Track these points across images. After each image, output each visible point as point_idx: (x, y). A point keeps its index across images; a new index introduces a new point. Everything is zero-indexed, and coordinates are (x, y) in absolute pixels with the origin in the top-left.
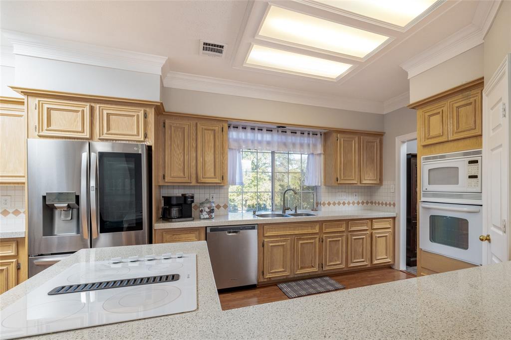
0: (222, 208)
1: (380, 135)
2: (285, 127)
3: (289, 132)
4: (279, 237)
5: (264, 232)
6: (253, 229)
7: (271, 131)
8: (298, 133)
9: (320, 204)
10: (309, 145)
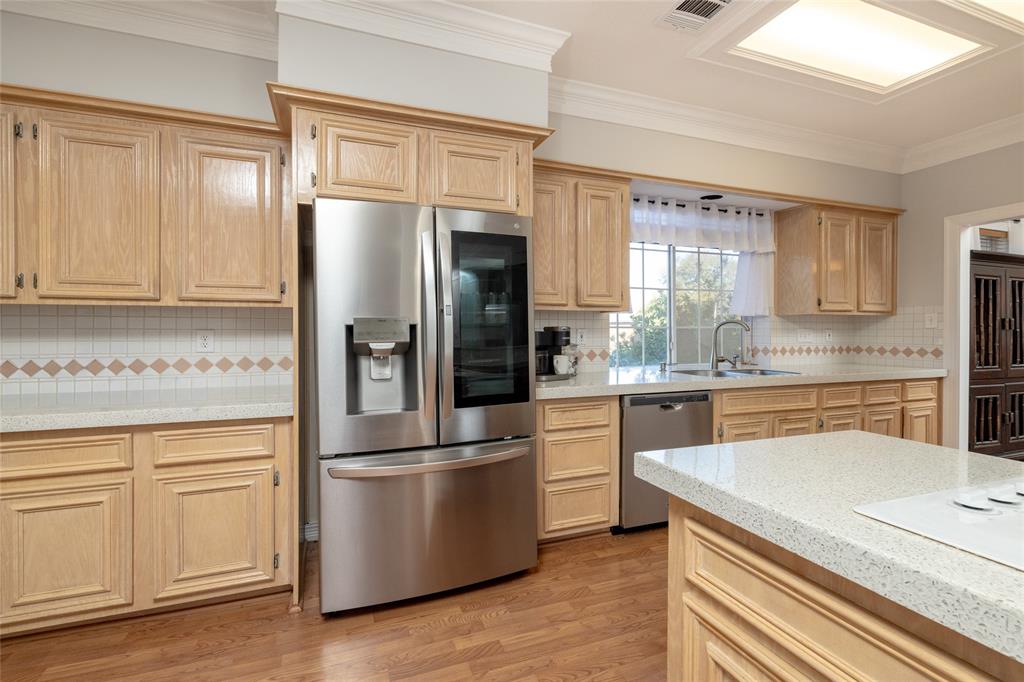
0: (598, 357)
1: (892, 215)
2: (720, 197)
3: (714, 209)
4: (747, 417)
5: (722, 407)
6: (704, 400)
7: (684, 206)
8: (732, 211)
9: (766, 351)
10: (750, 237)
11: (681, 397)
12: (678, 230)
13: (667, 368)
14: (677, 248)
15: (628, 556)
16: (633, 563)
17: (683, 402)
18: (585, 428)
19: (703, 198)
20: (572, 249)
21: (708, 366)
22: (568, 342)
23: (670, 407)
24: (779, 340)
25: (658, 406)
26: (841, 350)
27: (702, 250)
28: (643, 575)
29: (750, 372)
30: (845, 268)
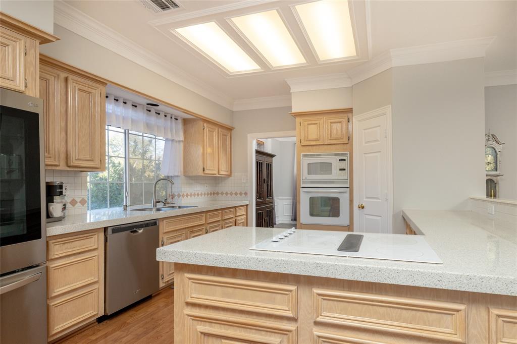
0: (78, 203)
1: (230, 129)
2: (158, 106)
3: (153, 112)
4: (175, 232)
5: (164, 228)
6: (154, 225)
7: (136, 106)
8: (162, 115)
9: (179, 196)
10: (171, 130)
11: (142, 225)
12: (133, 121)
13: (128, 208)
14: (130, 132)
15: (114, 331)
16: (118, 333)
17: (143, 227)
18: (80, 253)
19: (148, 104)
20: (63, 124)
21: (151, 205)
22: (61, 193)
23: (136, 231)
24: (186, 190)
25: (129, 231)
26: (211, 194)
27: (145, 135)
28: (127, 337)
29: (173, 207)
30: (213, 151)
